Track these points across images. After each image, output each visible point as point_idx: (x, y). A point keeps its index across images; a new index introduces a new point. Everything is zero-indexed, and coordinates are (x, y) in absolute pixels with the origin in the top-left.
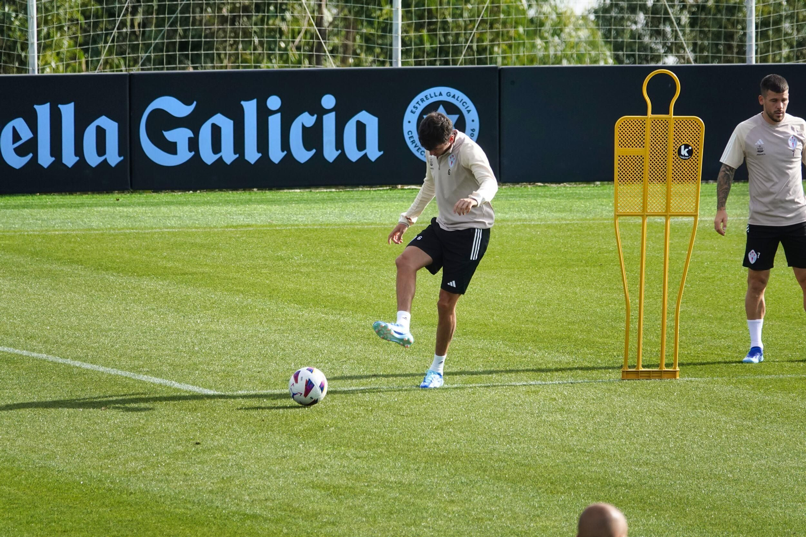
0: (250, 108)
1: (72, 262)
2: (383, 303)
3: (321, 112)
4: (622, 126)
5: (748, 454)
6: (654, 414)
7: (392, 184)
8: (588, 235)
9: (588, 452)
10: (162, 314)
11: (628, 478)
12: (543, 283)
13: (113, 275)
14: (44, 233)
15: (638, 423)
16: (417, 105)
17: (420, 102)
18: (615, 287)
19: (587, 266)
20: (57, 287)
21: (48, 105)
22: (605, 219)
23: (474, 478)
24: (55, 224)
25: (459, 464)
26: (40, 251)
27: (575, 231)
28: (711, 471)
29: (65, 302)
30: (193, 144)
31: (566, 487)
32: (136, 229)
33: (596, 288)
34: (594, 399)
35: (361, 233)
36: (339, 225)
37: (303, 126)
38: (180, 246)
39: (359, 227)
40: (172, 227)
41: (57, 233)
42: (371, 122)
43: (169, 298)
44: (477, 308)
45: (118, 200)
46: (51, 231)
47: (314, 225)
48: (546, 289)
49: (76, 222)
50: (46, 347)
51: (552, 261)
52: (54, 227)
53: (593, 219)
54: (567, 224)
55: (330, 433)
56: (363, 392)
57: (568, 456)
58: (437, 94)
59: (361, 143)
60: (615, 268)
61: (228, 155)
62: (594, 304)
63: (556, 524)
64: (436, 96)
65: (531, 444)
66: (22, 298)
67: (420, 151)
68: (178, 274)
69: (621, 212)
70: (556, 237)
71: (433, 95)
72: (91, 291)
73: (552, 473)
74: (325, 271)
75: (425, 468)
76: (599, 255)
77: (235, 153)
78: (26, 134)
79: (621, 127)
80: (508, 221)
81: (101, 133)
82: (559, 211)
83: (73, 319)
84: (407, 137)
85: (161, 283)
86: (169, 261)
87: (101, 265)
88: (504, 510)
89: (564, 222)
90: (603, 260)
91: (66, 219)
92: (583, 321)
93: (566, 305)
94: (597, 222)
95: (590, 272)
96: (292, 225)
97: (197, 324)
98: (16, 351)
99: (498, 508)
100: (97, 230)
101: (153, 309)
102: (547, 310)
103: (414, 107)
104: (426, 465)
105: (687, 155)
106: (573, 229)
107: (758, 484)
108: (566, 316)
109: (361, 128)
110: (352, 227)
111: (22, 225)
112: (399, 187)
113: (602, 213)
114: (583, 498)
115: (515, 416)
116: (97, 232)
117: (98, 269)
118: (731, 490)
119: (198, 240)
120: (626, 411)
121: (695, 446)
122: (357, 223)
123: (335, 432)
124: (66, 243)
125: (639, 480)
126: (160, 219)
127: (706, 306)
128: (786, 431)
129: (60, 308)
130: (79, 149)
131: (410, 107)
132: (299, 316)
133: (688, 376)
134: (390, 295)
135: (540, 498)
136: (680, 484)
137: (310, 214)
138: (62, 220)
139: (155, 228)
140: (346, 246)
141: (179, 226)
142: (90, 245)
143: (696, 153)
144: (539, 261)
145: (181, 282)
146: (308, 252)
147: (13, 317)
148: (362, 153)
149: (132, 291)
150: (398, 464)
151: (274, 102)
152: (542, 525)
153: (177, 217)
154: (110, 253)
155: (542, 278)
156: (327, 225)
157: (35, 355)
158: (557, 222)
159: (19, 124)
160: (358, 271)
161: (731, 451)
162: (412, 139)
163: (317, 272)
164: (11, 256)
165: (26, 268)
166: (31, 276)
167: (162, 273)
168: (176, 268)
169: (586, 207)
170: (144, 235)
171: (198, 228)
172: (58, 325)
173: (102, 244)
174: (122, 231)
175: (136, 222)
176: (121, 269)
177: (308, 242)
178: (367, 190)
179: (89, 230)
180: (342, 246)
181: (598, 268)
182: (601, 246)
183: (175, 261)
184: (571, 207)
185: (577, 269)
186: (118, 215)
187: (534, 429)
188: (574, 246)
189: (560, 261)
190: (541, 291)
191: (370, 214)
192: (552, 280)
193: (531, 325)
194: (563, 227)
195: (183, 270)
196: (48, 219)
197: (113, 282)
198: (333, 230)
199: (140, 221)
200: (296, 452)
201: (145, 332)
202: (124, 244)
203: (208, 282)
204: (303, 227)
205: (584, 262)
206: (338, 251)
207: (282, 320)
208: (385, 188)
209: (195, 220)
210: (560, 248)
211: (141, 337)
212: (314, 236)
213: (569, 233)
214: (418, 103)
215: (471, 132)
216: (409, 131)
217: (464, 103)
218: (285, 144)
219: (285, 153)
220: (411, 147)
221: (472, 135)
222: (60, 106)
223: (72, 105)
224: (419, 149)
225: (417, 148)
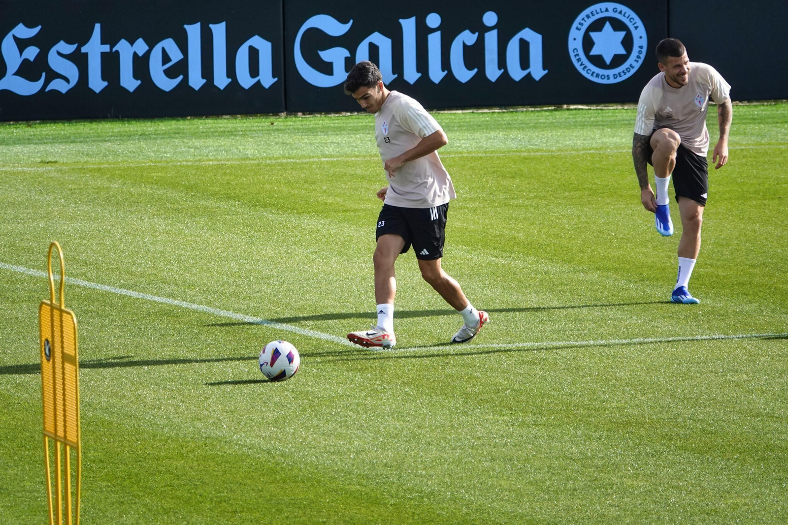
0: (409, 26)
1: (228, 197)
2: (555, 244)
3: (482, 30)
7: (557, 104)
8: (765, 162)
9: (776, 417)
10: (325, 258)
12: (720, 219)
13: (271, 212)
14: (197, 163)
16: (583, 22)
17: (586, 19)
19: (765, 199)
20: (214, 227)
21: (199, 24)
22: (781, 144)
23: (658, 447)
24: (209, 153)
25: (643, 432)
26: (194, 185)
27: (751, 157)
29: (223, 244)
31: (756, 458)
32: (293, 158)
33: (776, 224)
34: (780, 356)
35: (527, 161)
36: (504, 152)
37: (464, 45)
38: (340, 178)
39: (526, 154)
40: (331, 156)
41: (211, 163)
42: (535, 40)
43: (331, 240)
44: (653, 250)
45: (272, 124)
46: (204, 161)
47: (478, 152)
48: (724, 226)
49: (230, 150)
50: (206, 298)
51: (729, 193)
52: (207, 156)
53: (769, 144)
54: (742, 150)
55: (506, 397)
56: (539, 349)
57: (756, 422)
58: (603, 10)
59: (525, 63)
62: (775, 244)
63: (747, 501)
64: (602, 12)
65: (717, 408)
66: (178, 240)
67: (586, 69)
68: (339, 212)
70: (731, 165)
71: (599, 11)
72: (250, 231)
73: (740, 441)
74: (492, 207)
75: (607, 437)
76: (777, 186)
77: (394, 73)
78: (176, 55)
81: (254, 54)
83: (233, 264)
84: (572, 55)
85: (322, 221)
86: (329, 196)
87: (258, 201)
88: (692, 486)
89: (739, 147)
90: (782, 191)
91: (219, 146)
92: (764, 264)
93: (745, 246)
94: (772, 147)
95: (769, 206)
96: (456, 153)
97: (362, 269)
98: (176, 302)
99: (685, 483)
100: (253, 159)
101: (316, 253)
102: (726, 251)
103: (580, 24)
104: (609, 433)
106: (749, 155)
108: (746, 259)
109: (524, 46)
110: (518, 154)
111: (174, 154)
112: (565, 106)
113: (777, 136)
114: (774, 471)
115: (698, 375)
116: (253, 162)
117: (256, 205)
119: (359, 172)
122: (524, 149)
123: (511, 395)
124: (221, 175)
126: (317, 146)
129: (219, 251)
130: (231, 71)
131: (575, 24)
132: (468, 260)
134: (562, 234)
135: (729, 471)
137: (474, 139)
138: (216, 148)
139: (313, 157)
140: (513, 177)
141: (338, 154)
142: (246, 178)
144: (715, 193)
145: (344, 220)
146: (474, 185)
147: (170, 262)
148: (526, 72)
149: (292, 232)
150: (579, 433)
151: (433, 20)
152: (733, 503)
153: (335, 143)
154: (268, 187)
156: (492, 152)
157: (195, 306)
159: (169, 45)
160: (527, 206)
162: (577, 58)
163: (484, 207)
164: (165, 191)
165: (181, 205)
166: (187, 214)
167: (323, 211)
168: (337, 204)
169: (760, 129)
170: (302, 166)
171: (357, 156)
172: (217, 271)
173: (259, 177)
174: (279, 161)
175: (292, 149)
176: (281, 206)
177: (473, 173)
178: (532, 111)
179: (244, 159)
180: (509, 177)
181: (777, 201)
182: (779, 176)
183: (335, 196)
184: (745, 129)
185: (755, 203)
186: (273, 141)
187: (719, 391)
188: (750, 176)
189: (736, 193)
190: (719, 229)
191: (536, 138)
192: (729, 215)
193: (711, 270)
194: (737, 152)
195: (344, 206)
196: (201, 146)
197: (272, 221)
198: (498, 158)
199: (296, 148)
200: (472, 418)
201: (309, 280)
202: (281, 175)
203: (371, 220)
204: (467, 155)
205: (761, 194)
206: (505, 183)
207: (450, 265)
208: (550, 108)
209: (353, 146)
210: (735, 178)
211: (305, 285)
212: (479, 166)
213: (744, 160)
214: (583, 19)
215: (639, 49)
216: (575, 49)
217: (631, 19)
218: (446, 64)
219: (446, 72)
220: (577, 65)
221: (640, 52)
222: (211, 26)
223: (223, 24)
224: (585, 67)
225: (583, 66)
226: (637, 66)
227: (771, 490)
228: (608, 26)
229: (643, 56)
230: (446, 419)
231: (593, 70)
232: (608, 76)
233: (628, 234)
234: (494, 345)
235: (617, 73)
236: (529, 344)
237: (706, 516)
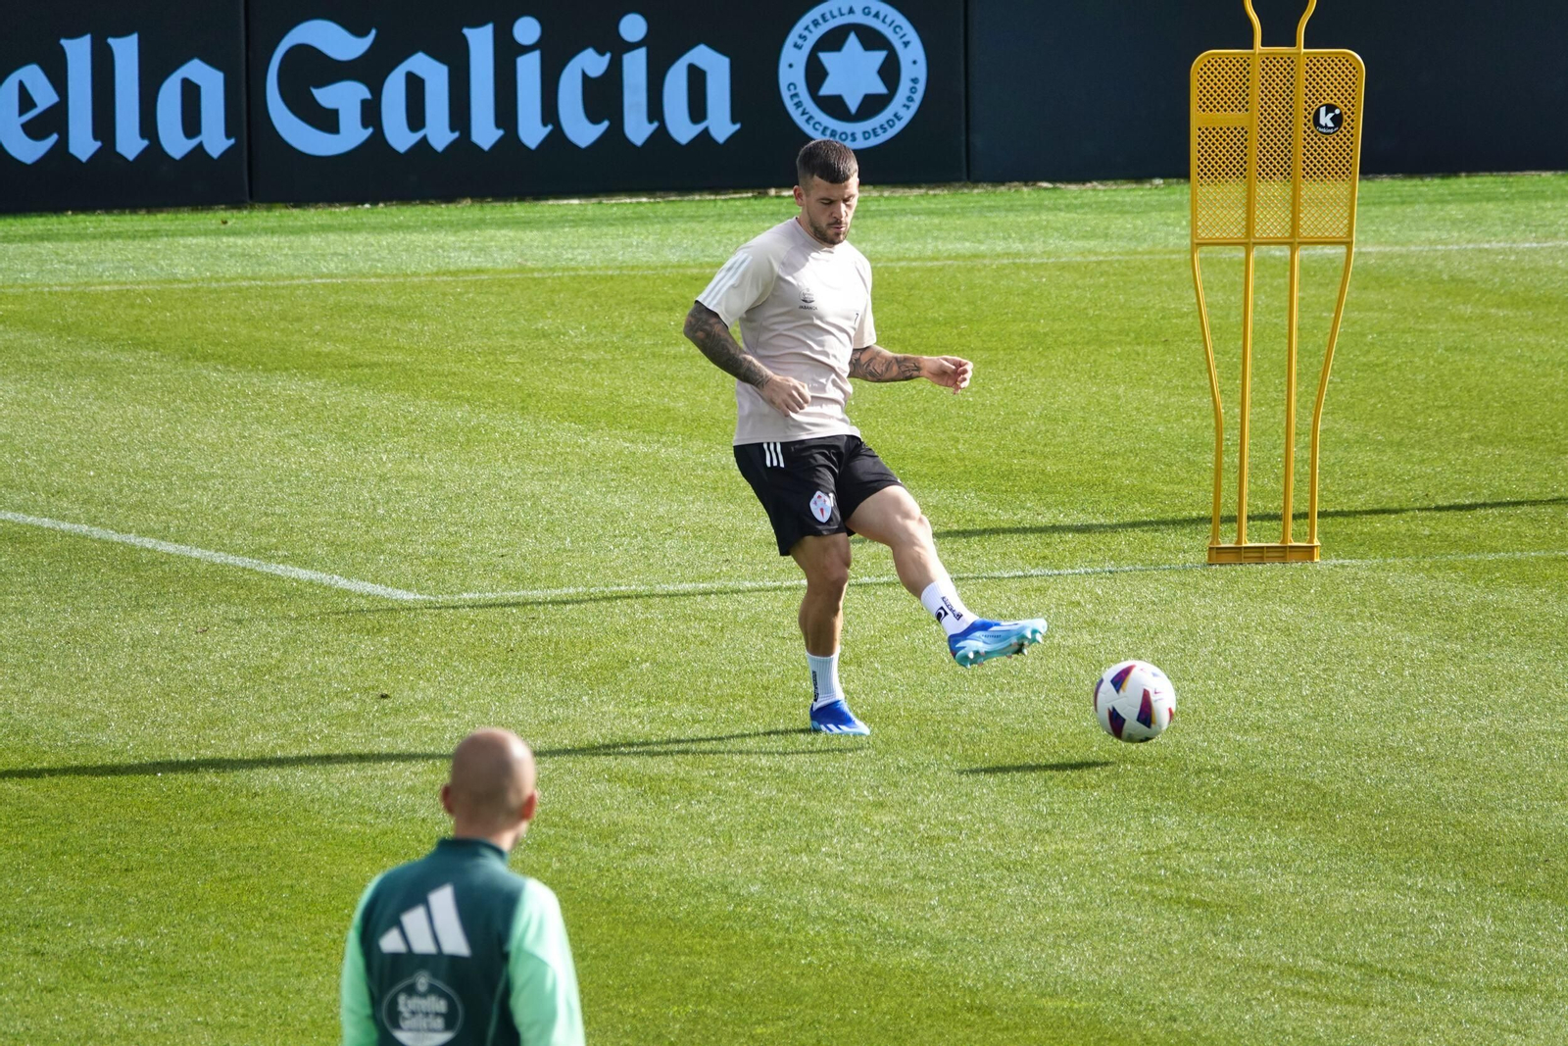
0: (480, 41)
1: (137, 345)
3: (618, 48)
4: (1205, 69)
5: (1454, 707)
6: (1271, 631)
7: (758, 187)
8: (1142, 282)
10: (313, 446)
11: (1222, 756)
12: (1053, 377)
13: (216, 370)
14: (81, 289)
15: (1239, 649)
16: (806, 33)
17: (812, 27)
18: (1193, 385)
19: (1139, 344)
20: (108, 394)
22: (1172, 252)
23: (920, 757)
24: (104, 271)
26: (73, 324)
27: (1115, 274)
28: (1383, 740)
29: (123, 422)
30: (371, 112)
32: (261, 280)
33: (1156, 385)
34: (1154, 603)
35: (698, 283)
36: (656, 268)
37: (585, 76)
38: (347, 311)
39: (695, 271)
40: (331, 276)
41: (107, 288)
42: (717, 67)
43: (326, 414)
44: (926, 428)
45: (225, 223)
46: (94, 285)
47: (607, 268)
48: (1060, 389)
49: (145, 267)
50: (88, 512)
51: (1071, 333)
52: (101, 276)
53: (1150, 253)
54: (1099, 263)
55: (642, 674)
56: (706, 593)
58: (845, 10)
60: (1194, 346)
61: (439, 134)
62: (1153, 418)
63: (1083, 846)
64: (842, 15)
65: (1033, 692)
66: (39, 415)
67: (812, 122)
68: (343, 367)
69: (1203, 238)
70: (1078, 287)
71: (836, 13)
72: (174, 401)
74: (628, 358)
76: (1162, 322)
78: (45, 96)
79: (1202, 73)
80: (984, 257)
81: (191, 94)
82: (1084, 237)
83: (140, 456)
84: (785, 95)
85: (311, 384)
86: (325, 341)
87: (192, 351)
88: (982, 820)
89: (1094, 258)
90: (1170, 331)
91: (125, 261)
92: (1131, 452)
93: (1097, 421)
94: (1157, 257)
95: (1146, 355)
96: (564, 269)
97: (381, 463)
98: (29, 519)
99: (969, 817)
100: (185, 282)
101: (296, 436)
102: (1063, 430)
103: (800, 36)
105: (1331, 124)
106: (1111, 271)
107: (1473, 764)
108: (1099, 443)
111: (38, 273)
112: (773, 192)
113: (1166, 239)
116: (185, 286)
117: (188, 358)
118: (1423, 778)
119: (382, 301)
120: (1217, 626)
121: (1352, 692)
122: (691, 263)
123: (651, 672)
124: (125, 308)
125: (1244, 760)
126: (307, 260)
127: (1372, 419)
128: (1529, 662)
129: (115, 434)
130: (148, 125)
131: (793, 37)
132: (579, 447)
133: (1338, 556)
135: (1051, 797)
136: (1322, 766)
137: (599, 247)
138: (117, 264)
139: (298, 277)
141: (345, 273)
142: (171, 311)
143: (1349, 120)
144: (1046, 334)
145: (351, 382)
146: (597, 322)
147: (23, 453)
149: (253, 401)
151: (527, 30)
152: (1056, 850)
153: (341, 254)
154: (210, 327)
155: (1052, 367)
156: (633, 268)
157: (66, 526)
158: (1079, 259)
159: (32, 76)
161: (1421, 701)
162: (796, 100)
163: (614, 359)
164: (18, 334)
165: (47, 358)
166: (58, 372)
167: (314, 366)
168: (340, 354)
169: (1135, 228)
170: (276, 292)
171: (381, 276)
172: (110, 469)
173: (195, 310)
174: (234, 283)
175: (260, 265)
176: (232, 357)
177: (595, 302)
178: (710, 200)
179: (170, 282)
180: (663, 309)
181: (1160, 347)
182: (1166, 305)
183: (336, 341)
184: (1107, 228)
185: (1119, 350)
186: (225, 252)
187: (1038, 663)
188: (1113, 305)
189: (1086, 334)
190: (1050, 394)
191: (716, 245)
192: (1070, 371)
193: (1031, 460)
194: (1091, 267)
195: (352, 358)
196: (89, 261)
197: (217, 383)
198: (645, 278)
199: (268, 263)
200: (576, 711)
201: (281, 481)
202: (237, 308)
203: (402, 381)
204: (587, 272)
205: (1132, 335)
206: (654, 318)
207: (546, 455)
208: (745, 195)
209: (375, 260)
210: (1085, 309)
211: (273, 490)
212: (607, 291)
213: (1102, 279)
214: (807, 28)
215: (912, 84)
216: (791, 84)
217: (897, 28)
218: (550, 111)
219: (550, 127)
220: (795, 115)
221: (913, 90)
222: (111, 41)
223: (134, 39)
224: (811, 118)
225: (806, 117)
226: (907, 116)
227: (1127, 829)
228: (853, 41)
229: (918, 97)
230: (528, 713)
231: (824, 124)
232: (853, 134)
233: (880, 403)
234: (623, 588)
235: (869, 129)
236: (688, 587)
237: (1005, 873)
